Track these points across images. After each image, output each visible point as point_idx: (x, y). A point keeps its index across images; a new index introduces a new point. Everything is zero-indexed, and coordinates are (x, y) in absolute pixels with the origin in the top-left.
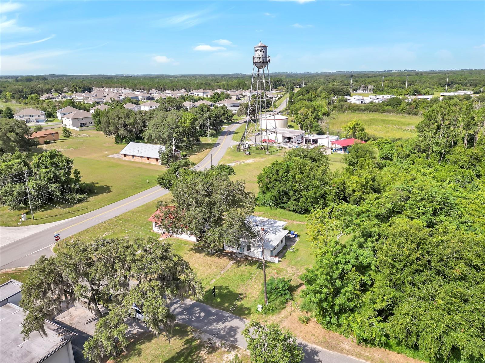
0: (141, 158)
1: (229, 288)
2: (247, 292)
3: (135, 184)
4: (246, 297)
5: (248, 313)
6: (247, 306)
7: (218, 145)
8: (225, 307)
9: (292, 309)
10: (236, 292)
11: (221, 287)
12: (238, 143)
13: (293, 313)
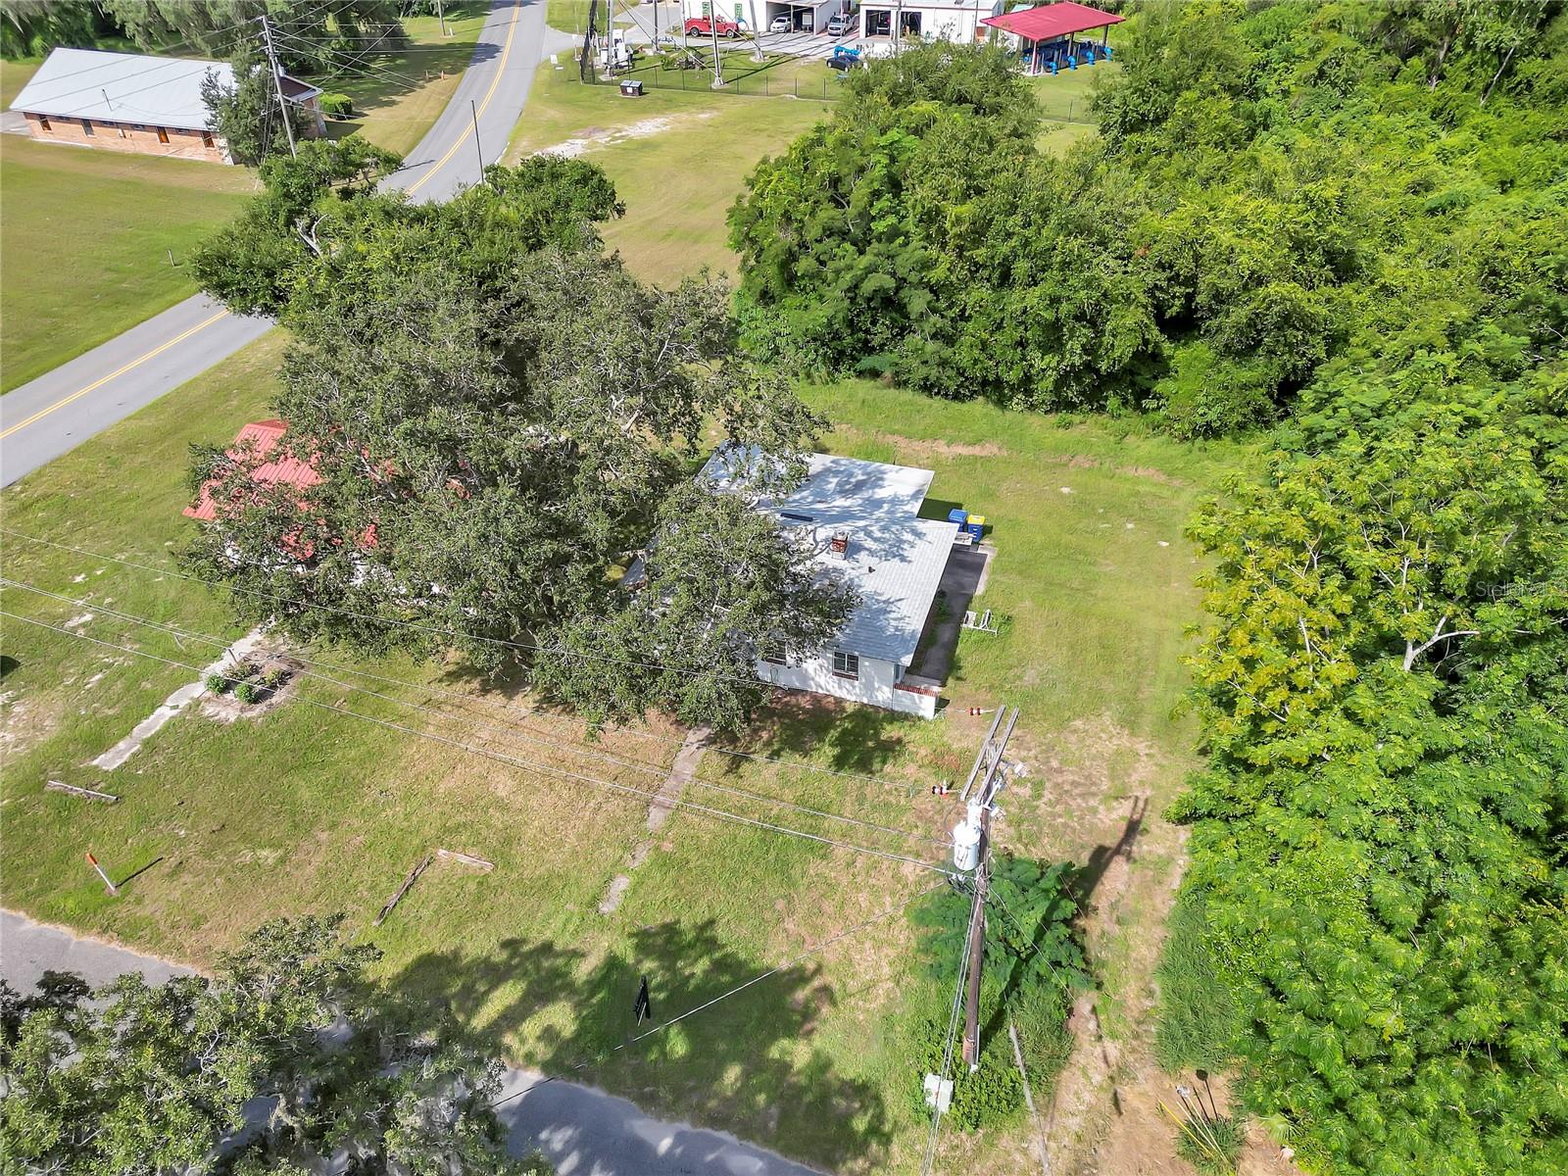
0: (128, 133)
1: (721, 933)
2: (830, 958)
3: (107, 276)
4: (826, 991)
5: (874, 1130)
6: (850, 1067)
7: (490, 51)
8: (726, 1100)
9: (1112, 1059)
10: (767, 961)
11: (670, 930)
12: (577, 40)
13: (1126, 1092)
